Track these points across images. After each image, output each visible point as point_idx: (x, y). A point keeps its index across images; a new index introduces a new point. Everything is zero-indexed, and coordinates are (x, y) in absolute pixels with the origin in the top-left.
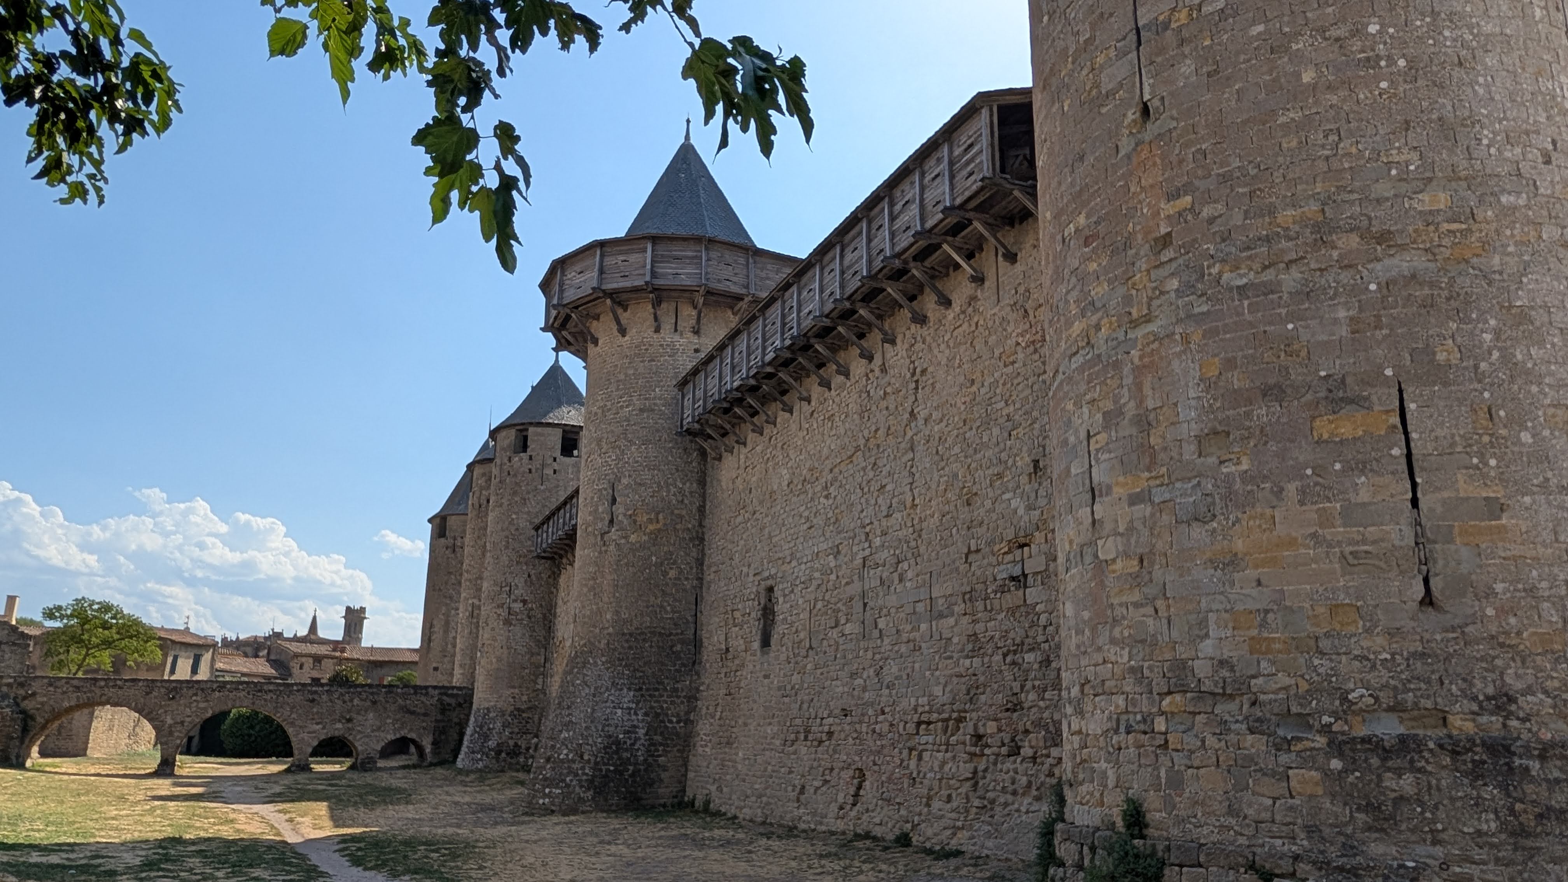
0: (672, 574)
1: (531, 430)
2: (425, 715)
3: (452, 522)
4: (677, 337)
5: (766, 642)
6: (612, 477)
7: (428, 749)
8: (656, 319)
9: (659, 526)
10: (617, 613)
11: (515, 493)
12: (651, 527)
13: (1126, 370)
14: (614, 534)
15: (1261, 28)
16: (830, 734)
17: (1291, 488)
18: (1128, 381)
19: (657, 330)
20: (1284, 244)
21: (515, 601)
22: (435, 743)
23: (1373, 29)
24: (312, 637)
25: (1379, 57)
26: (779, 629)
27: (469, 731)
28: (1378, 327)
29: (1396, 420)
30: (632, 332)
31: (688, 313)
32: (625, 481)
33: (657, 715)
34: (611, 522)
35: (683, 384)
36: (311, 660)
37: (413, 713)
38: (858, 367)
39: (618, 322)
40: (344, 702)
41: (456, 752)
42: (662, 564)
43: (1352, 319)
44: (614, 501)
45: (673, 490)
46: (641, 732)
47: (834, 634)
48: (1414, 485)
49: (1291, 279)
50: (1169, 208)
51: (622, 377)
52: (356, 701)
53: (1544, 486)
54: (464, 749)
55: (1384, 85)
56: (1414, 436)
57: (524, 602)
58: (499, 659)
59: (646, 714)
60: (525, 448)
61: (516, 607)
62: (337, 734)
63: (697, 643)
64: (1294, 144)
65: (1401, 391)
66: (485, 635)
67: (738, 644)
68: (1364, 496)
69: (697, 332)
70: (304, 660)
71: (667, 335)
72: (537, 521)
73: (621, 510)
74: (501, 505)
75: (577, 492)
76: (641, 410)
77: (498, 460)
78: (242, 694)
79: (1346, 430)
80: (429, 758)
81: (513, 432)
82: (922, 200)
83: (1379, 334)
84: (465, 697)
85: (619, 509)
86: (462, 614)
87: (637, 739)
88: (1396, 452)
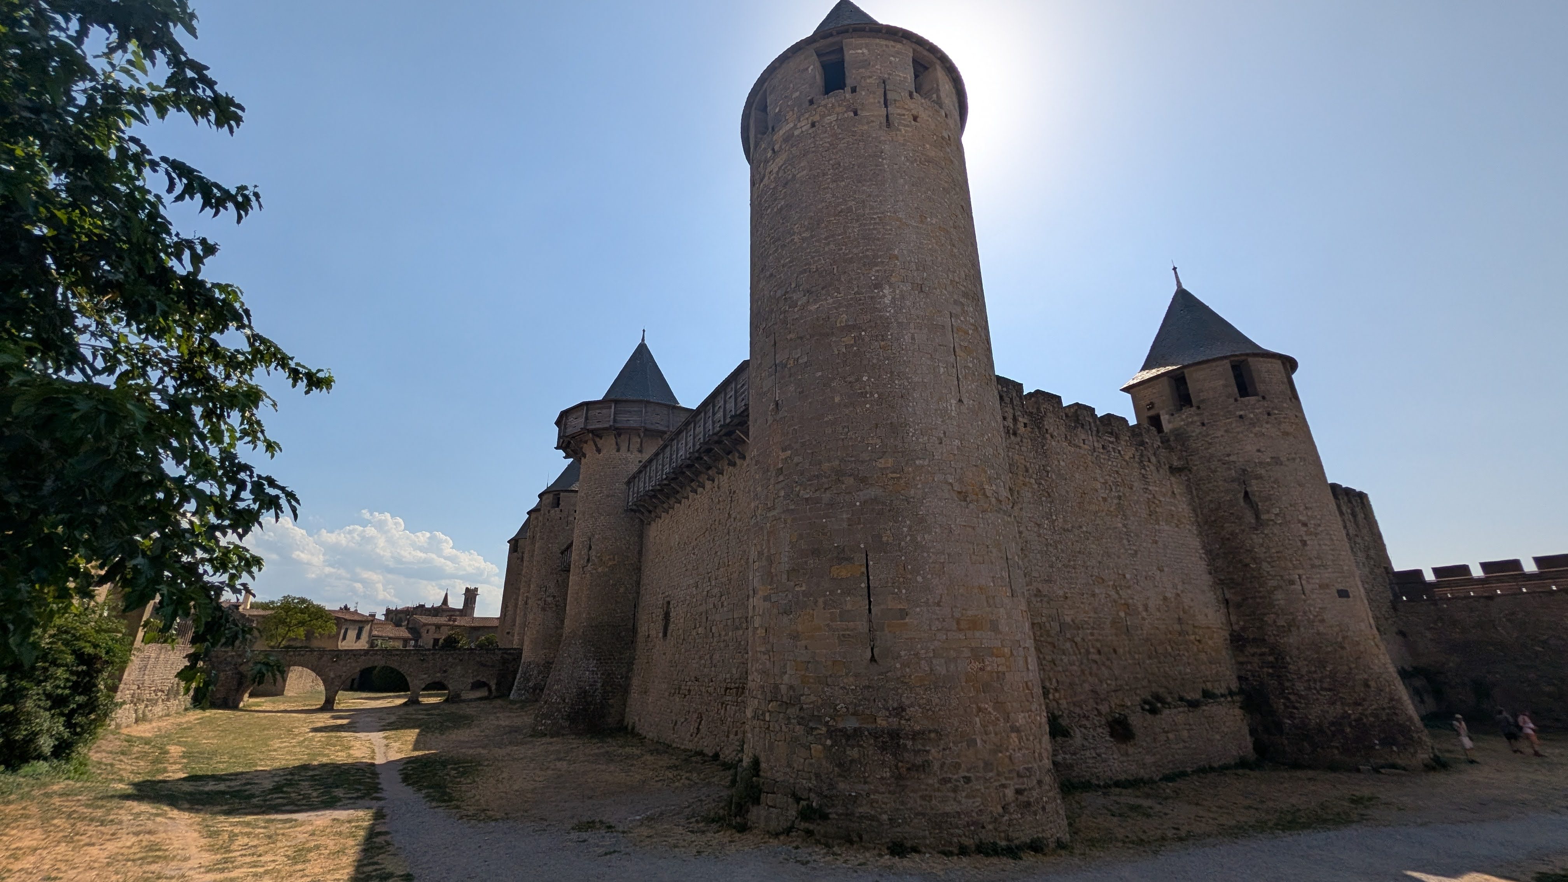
0: (622, 590)
1: (562, 494)
2: (493, 666)
3: (520, 543)
4: (629, 454)
5: (665, 634)
6: (589, 534)
7: (493, 687)
8: (617, 444)
9: (615, 562)
10: (589, 614)
11: (551, 531)
12: (610, 563)
13: (765, 532)
14: (589, 567)
15: (820, 374)
16: (689, 691)
17: (821, 601)
18: (765, 538)
19: (618, 450)
20: (824, 480)
21: (549, 596)
22: (498, 684)
23: (865, 378)
24: (444, 607)
25: (867, 393)
26: (671, 627)
27: (518, 676)
28: (859, 523)
29: (864, 569)
30: (604, 452)
31: (636, 440)
32: (597, 536)
33: (609, 674)
34: (588, 560)
35: (628, 483)
36: (434, 627)
37: (485, 666)
38: (708, 484)
39: (596, 446)
40: (443, 660)
41: (510, 689)
42: (615, 585)
43: (849, 519)
44: (590, 548)
45: (624, 541)
46: (599, 685)
47: (694, 633)
48: (870, 602)
49: (826, 497)
50: (783, 455)
51: (597, 476)
52: (450, 659)
53: (927, 603)
54: (515, 687)
55: (868, 406)
56: (871, 578)
57: (554, 597)
58: (538, 632)
59: (602, 674)
60: (558, 505)
61: (549, 599)
62: (437, 680)
63: (634, 630)
64: (830, 431)
65: (867, 555)
66: (530, 617)
67: (653, 633)
68: (849, 607)
69: (640, 451)
70: (430, 627)
71: (623, 453)
72: (563, 548)
73: (594, 553)
74: (543, 539)
75: (572, 543)
76: (608, 496)
77: (542, 512)
78: (379, 657)
79: (843, 574)
80: (494, 693)
81: (551, 496)
82: (725, 408)
83: (859, 527)
84: (517, 654)
85: (593, 553)
86: (520, 603)
87: (596, 689)
88: (863, 585)
